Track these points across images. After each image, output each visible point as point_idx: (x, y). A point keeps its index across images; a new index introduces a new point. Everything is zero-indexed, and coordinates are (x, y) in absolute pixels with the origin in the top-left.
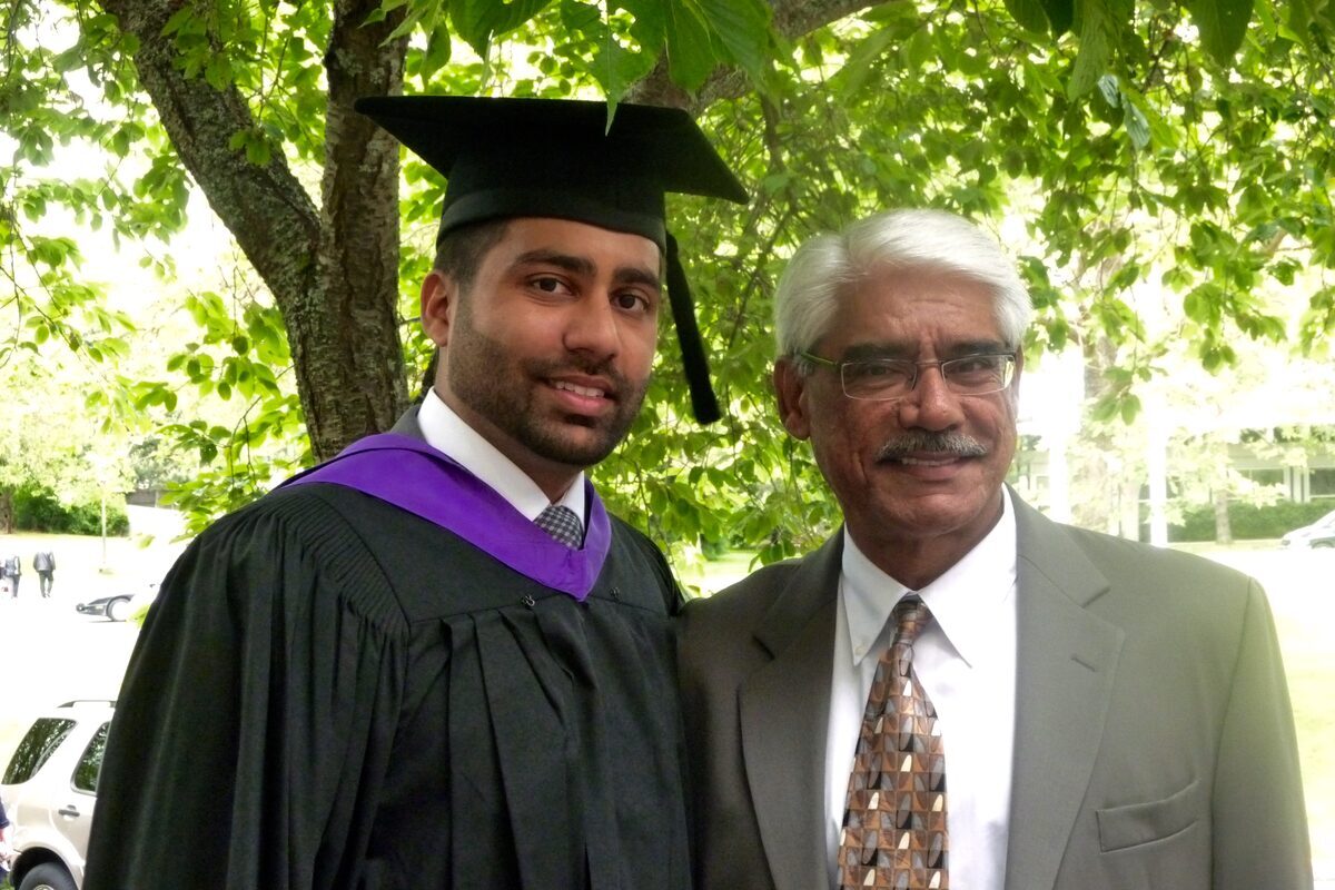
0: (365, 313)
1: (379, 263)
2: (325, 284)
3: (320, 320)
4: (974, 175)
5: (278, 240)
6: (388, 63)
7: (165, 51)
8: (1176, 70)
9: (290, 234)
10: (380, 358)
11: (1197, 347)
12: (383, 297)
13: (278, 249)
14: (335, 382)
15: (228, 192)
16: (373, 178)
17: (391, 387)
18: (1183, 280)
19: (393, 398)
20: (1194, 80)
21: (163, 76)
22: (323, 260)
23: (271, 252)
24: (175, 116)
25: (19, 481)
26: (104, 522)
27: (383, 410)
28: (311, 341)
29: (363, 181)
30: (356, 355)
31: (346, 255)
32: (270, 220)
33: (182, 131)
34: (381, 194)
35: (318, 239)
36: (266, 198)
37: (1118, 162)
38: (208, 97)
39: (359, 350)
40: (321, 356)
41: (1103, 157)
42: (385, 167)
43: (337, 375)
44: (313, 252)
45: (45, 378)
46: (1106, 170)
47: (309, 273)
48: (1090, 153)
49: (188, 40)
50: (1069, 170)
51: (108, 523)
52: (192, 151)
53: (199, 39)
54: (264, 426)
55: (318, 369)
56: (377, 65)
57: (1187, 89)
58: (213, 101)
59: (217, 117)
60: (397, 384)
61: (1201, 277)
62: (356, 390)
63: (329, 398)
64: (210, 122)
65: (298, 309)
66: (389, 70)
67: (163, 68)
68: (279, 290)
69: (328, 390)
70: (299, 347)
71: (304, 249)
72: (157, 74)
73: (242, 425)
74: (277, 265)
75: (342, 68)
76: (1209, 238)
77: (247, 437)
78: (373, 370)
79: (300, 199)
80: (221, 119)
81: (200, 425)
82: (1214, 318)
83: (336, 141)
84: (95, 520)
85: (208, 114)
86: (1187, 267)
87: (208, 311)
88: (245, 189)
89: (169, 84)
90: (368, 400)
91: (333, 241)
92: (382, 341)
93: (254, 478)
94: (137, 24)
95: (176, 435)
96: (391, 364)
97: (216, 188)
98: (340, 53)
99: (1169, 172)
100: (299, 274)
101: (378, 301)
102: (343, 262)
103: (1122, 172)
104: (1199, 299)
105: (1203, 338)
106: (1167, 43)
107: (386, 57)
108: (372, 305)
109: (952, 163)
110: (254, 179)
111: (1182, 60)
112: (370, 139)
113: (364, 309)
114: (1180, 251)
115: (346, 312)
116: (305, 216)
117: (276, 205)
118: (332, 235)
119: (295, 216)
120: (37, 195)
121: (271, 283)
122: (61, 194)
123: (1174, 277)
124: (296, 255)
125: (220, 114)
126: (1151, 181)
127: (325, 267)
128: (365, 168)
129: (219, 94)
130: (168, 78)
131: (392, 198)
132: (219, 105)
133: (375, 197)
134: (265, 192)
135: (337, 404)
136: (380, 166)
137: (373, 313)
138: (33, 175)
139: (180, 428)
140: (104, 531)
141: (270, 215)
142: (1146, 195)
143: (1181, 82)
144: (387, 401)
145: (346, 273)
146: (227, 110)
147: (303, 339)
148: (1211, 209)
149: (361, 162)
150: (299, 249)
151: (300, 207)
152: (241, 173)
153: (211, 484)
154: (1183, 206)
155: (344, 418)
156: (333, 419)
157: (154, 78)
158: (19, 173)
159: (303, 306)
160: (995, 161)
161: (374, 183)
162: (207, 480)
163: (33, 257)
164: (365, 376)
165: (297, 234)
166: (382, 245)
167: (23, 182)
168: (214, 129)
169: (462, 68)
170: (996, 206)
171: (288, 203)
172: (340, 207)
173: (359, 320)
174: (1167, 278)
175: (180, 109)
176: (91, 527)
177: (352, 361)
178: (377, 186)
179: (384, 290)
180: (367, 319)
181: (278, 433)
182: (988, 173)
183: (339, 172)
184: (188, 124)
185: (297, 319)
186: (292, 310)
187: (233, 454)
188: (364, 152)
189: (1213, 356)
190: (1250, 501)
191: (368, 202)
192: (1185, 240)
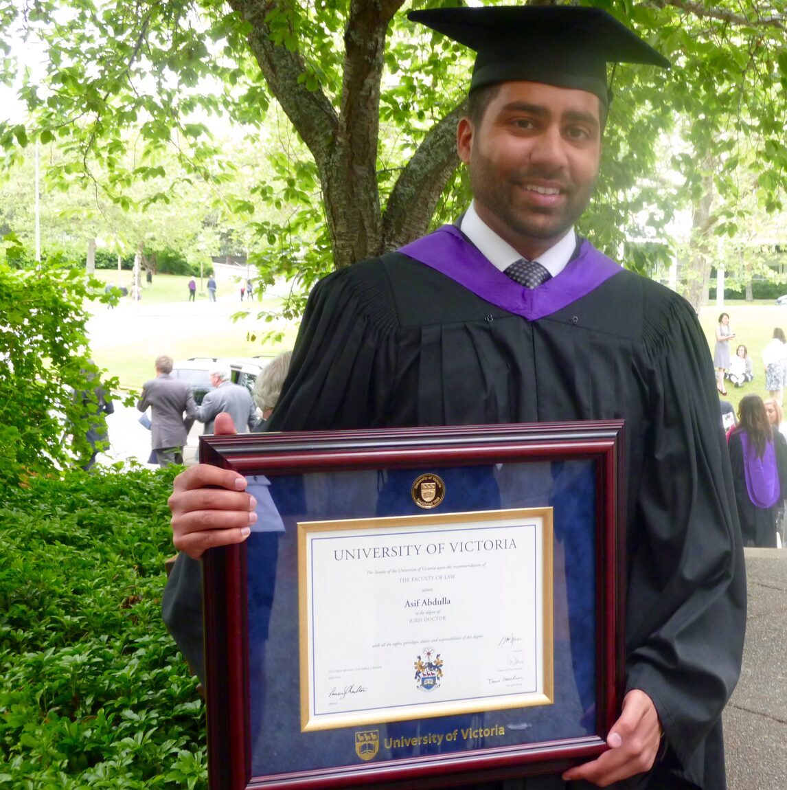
0: (360, 167)
1: (368, 142)
2: (340, 152)
3: (337, 170)
4: (659, 111)
5: (317, 128)
6: (377, 39)
7: (262, 30)
8: (762, 61)
9: (323, 126)
10: (367, 191)
11: (763, 201)
12: (370, 160)
13: (317, 133)
14: (344, 202)
15: (292, 103)
16: (367, 98)
17: (372, 205)
18: (759, 167)
19: (373, 211)
20: (770, 67)
21: (261, 42)
22: (339, 139)
23: (313, 135)
24: (266, 63)
25: (161, 248)
26: (202, 270)
27: (367, 217)
28: (332, 181)
29: (361, 100)
30: (355, 189)
31: (351, 137)
32: (313, 118)
33: (270, 71)
34: (370, 107)
35: (337, 128)
36: (312, 107)
37: (730, 107)
38: (284, 53)
39: (356, 186)
40: (337, 188)
41: (723, 104)
42: (373, 93)
43: (345, 198)
44: (334, 135)
45: (179, 199)
46: (724, 111)
47: (332, 147)
48: (716, 102)
49: (277, 25)
50: (706, 109)
51: (204, 271)
52: (275, 81)
53: (283, 25)
54: (298, 224)
55: (335, 195)
56: (371, 40)
57: (767, 71)
58: (286, 56)
59: (287, 64)
60: (375, 204)
61: (769, 166)
62: (355, 207)
63: (341, 210)
64: (284, 67)
65: (326, 164)
66: (377, 42)
67: (261, 38)
68: (317, 155)
69: (340, 206)
70: (326, 184)
71: (330, 133)
72: (258, 41)
73: (287, 224)
74: (316, 141)
75: (353, 42)
76: (773, 148)
77: (289, 230)
78: (363, 196)
79: (328, 108)
80: (290, 65)
81: (267, 223)
82: (773, 187)
83: (348, 78)
84: (197, 269)
85: (283, 62)
86: (761, 160)
87: (278, 162)
88: (301, 102)
89: (264, 47)
90: (360, 212)
91: (345, 130)
92: (368, 182)
93: (292, 251)
94: (248, 15)
95: (255, 228)
96: (372, 194)
97: (287, 101)
98: (352, 33)
99: (754, 113)
100: (327, 146)
101: (367, 161)
102: (350, 141)
103: (732, 112)
104: (767, 177)
105: (767, 197)
106: (757, 48)
107: (375, 36)
108: (364, 163)
109: (648, 105)
110: (306, 97)
111: (765, 57)
112: (366, 78)
113: (360, 165)
114: (759, 153)
115: (351, 167)
116: (331, 118)
117: (316, 110)
118: (345, 127)
119: (326, 116)
120: (188, 103)
121: (312, 150)
122: (201, 100)
123: (755, 165)
124: (326, 137)
125: (289, 63)
126: (746, 117)
127: (340, 144)
128: (363, 93)
129: (289, 52)
130: (263, 44)
131: (375, 108)
132: (289, 58)
133: (367, 108)
134: (311, 103)
135: (345, 213)
136: (370, 93)
137: (364, 168)
138: (187, 92)
139: (257, 224)
140: (202, 275)
141: (313, 115)
142: (743, 124)
143: (763, 68)
144: (370, 213)
145: (351, 146)
146: (293, 61)
147: (328, 180)
148: (776, 132)
149: (361, 90)
150: (327, 134)
151: (329, 112)
152: (299, 93)
153: (271, 253)
154: (762, 131)
155: (348, 220)
156: (342, 221)
157: (257, 44)
158: (179, 91)
159: (329, 163)
160: (670, 104)
161: (367, 100)
162: (269, 251)
163: (185, 133)
164: (359, 200)
165: (326, 126)
166: (370, 132)
167: (182, 96)
168: (286, 70)
169: (403, 45)
170: (668, 127)
171: (322, 109)
172: (350, 112)
173: (357, 170)
174: (751, 166)
175: (270, 61)
176: (195, 273)
177: (353, 192)
178: (369, 102)
179: (370, 156)
180: (361, 171)
181: (305, 228)
182: (666, 110)
183: (350, 94)
184: (273, 68)
185: (325, 169)
186: (323, 165)
187: (283, 239)
188: (362, 83)
189: (772, 206)
190: (773, 281)
191: (363, 110)
192: (762, 147)
